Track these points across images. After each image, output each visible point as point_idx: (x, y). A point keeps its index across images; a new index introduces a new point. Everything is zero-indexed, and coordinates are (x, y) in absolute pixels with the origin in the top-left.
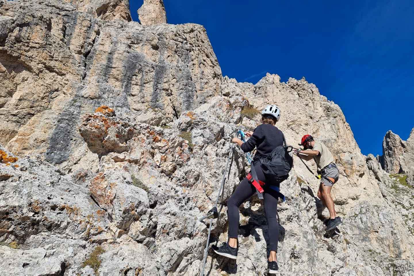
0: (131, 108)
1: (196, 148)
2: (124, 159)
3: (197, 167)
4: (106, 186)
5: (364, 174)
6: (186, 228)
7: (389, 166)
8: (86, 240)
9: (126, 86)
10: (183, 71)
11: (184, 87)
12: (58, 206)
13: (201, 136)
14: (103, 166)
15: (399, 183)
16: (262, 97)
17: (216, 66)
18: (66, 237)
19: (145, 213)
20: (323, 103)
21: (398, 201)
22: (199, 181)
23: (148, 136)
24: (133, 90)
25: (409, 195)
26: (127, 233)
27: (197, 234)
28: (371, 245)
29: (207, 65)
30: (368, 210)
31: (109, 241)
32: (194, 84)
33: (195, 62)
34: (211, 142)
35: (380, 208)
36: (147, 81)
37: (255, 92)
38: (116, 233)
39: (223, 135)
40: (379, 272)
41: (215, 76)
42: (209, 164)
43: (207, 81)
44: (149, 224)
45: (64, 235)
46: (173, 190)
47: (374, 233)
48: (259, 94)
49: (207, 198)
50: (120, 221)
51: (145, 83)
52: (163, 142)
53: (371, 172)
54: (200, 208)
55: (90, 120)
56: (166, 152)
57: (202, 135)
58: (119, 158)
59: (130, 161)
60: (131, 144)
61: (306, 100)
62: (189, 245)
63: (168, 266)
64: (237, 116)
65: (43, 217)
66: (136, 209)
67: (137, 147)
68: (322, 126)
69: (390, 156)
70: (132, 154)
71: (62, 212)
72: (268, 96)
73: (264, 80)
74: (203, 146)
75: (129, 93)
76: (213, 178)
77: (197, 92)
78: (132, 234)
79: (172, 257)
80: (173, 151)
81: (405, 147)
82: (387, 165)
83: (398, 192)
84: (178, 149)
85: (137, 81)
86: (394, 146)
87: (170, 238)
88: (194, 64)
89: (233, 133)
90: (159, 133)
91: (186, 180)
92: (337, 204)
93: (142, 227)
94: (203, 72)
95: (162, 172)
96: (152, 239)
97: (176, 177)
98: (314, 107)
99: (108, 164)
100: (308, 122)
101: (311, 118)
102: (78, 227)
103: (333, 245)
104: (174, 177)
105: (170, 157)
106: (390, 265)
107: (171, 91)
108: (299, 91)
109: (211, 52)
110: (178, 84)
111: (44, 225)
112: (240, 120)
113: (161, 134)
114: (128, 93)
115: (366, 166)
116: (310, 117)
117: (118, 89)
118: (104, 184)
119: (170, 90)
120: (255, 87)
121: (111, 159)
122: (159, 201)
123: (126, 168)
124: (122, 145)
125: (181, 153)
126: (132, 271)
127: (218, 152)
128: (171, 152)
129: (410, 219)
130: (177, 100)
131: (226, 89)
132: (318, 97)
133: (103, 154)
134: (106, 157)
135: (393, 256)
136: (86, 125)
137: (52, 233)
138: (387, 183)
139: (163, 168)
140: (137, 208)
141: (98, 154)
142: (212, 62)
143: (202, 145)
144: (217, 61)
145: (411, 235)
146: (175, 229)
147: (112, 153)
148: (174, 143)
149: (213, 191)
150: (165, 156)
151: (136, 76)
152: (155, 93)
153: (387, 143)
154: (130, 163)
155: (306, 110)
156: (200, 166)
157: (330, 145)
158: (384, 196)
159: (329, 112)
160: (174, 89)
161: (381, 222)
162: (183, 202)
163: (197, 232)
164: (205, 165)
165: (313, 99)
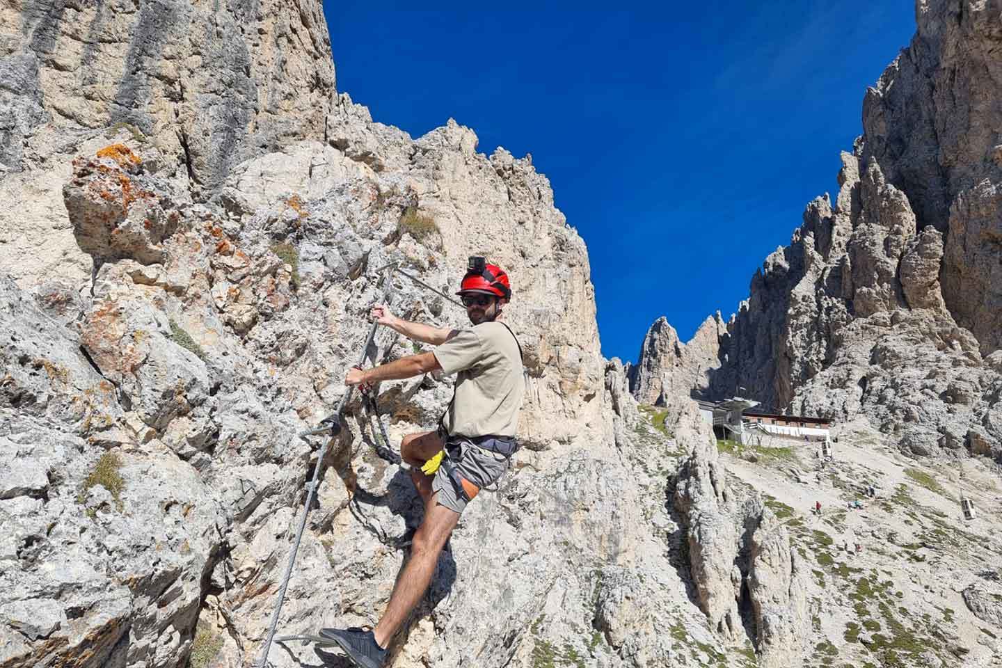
0: (48, 104)
1: (306, 286)
2: (155, 280)
3: (304, 327)
4: (121, 334)
5: (594, 395)
6: (273, 446)
7: (642, 387)
8: (84, 437)
9: (40, 32)
10: (226, 41)
11: (222, 88)
12: (31, 358)
13: (320, 260)
14: (106, 286)
15: (651, 423)
16: (427, 176)
17: (322, 55)
18: (48, 424)
19: (202, 403)
20: (555, 227)
21: (639, 458)
22: (302, 358)
23: (206, 238)
24: (60, 52)
25: (660, 449)
26: (160, 438)
27: (291, 460)
28: (570, 534)
29: (298, 46)
30: (582, 466)
31: (125, 447)
32: (253, 88)
33: (267, 25)
34: (341, 279)
35: (605, 467)
36: (110, 35)
37: (411, 159)
38: (141, 433)
39: (364, 269)
40: (571, 584)
41: (317, 83)
42: (329, 327)
43: (292, 91)
44: (208, 426)
45: (44, 420)
46: (250, 365)
47: (581, 511)
48: (420, 167)
49: (314, 394)
50: (153, 410)
51: (103, 41)
52: (239, 258)
53: (608, 395)
54: (298, 412)
55: (89, 173)
56: (242, 282)
57: (323, 259)
58: (144, 276)
59: (167, 288)
60: (171, 249)
61: (522, 212)
62: (277, 477)
63: (234, 510)
64: (389, 228)
65: (7, 376)
66: (185, 393)
67: (181, 259)
68: (541, 279)
69: (649, 368)
70: (171, 271)
71: (37, 372)
72: (442, 177)
73: (439, 135)
74: (322, 284)
75: (46, 57)
76: (335, 357)
77: (257, 113)
78: (172, 441)
79: (245, 494)
80: (257, 282)
81: (680, 356)
82: (640, 386)
83: (644, 439)
84: (267, 279)
85: (76, 25)
86: (662, 351)
87: (242, 459)
88: (261, 31)
89: (385, 267)
90: (230, 233)
91: (277, 350)
92: (529, 448)
93: (194, 430)
94: (285, 62)
95: (227, 324)
96: (207, 456)
97: (256, 340)
98: (534, 231)
99: (119, 284)
100: (514, 264)
101: (523, 256)
102: (67, 408)
103: (519, 516)
104: (250, 339)
105: (248, 293)
106: (593, 573)
107: (183, 88)
108: (512, 185)
109: (317, 14)
110: (207, 74)
111: (6, 392)
112: (395, 237)
113: (234, 238)
114: (42, 55)
115: (602, 381)
116: (522, 252)
117: (11, 35)
118: (118, 329)
119: (180, 84)
120: (415, 147)
121: (125, 274)
122: (225, 384)
123: (158, 302)
124: (155, 248)
125: (273, 291)
126: (178, 506)
127: (351, 303)
128: (253, 283)
129: (650, 494)
130: (195, 117)
131: (340, 130)
132: (548, 212)
133: (105, 259)
134: (115, 268)
135: (603, 557)
136: (81, 185)
137: (21, 412)
138: (630, 420)
139: (230, 315)
140: (188, 391)
141: (93, 257)
142: (314, 42)
143: (321, 281)
144: (328, 45)
145: (644, 522)
146: (253, 444)
147: (130, 261)
148: (261, 265)
149: (329, 382)
150: (238, 291)
151: (78, 10)
152: (130, 79)
153: (653, 341)
154: (167, 291)
155: (518, 236)
156: (309, 327)
157: (547, 324)
158: (617, 445)
159: (562, 250)
160: (192, 88)
161: (599, 494)
162: (269, 394)
163: (290, 457)
164: (320, 326)
165: (538, 212)
